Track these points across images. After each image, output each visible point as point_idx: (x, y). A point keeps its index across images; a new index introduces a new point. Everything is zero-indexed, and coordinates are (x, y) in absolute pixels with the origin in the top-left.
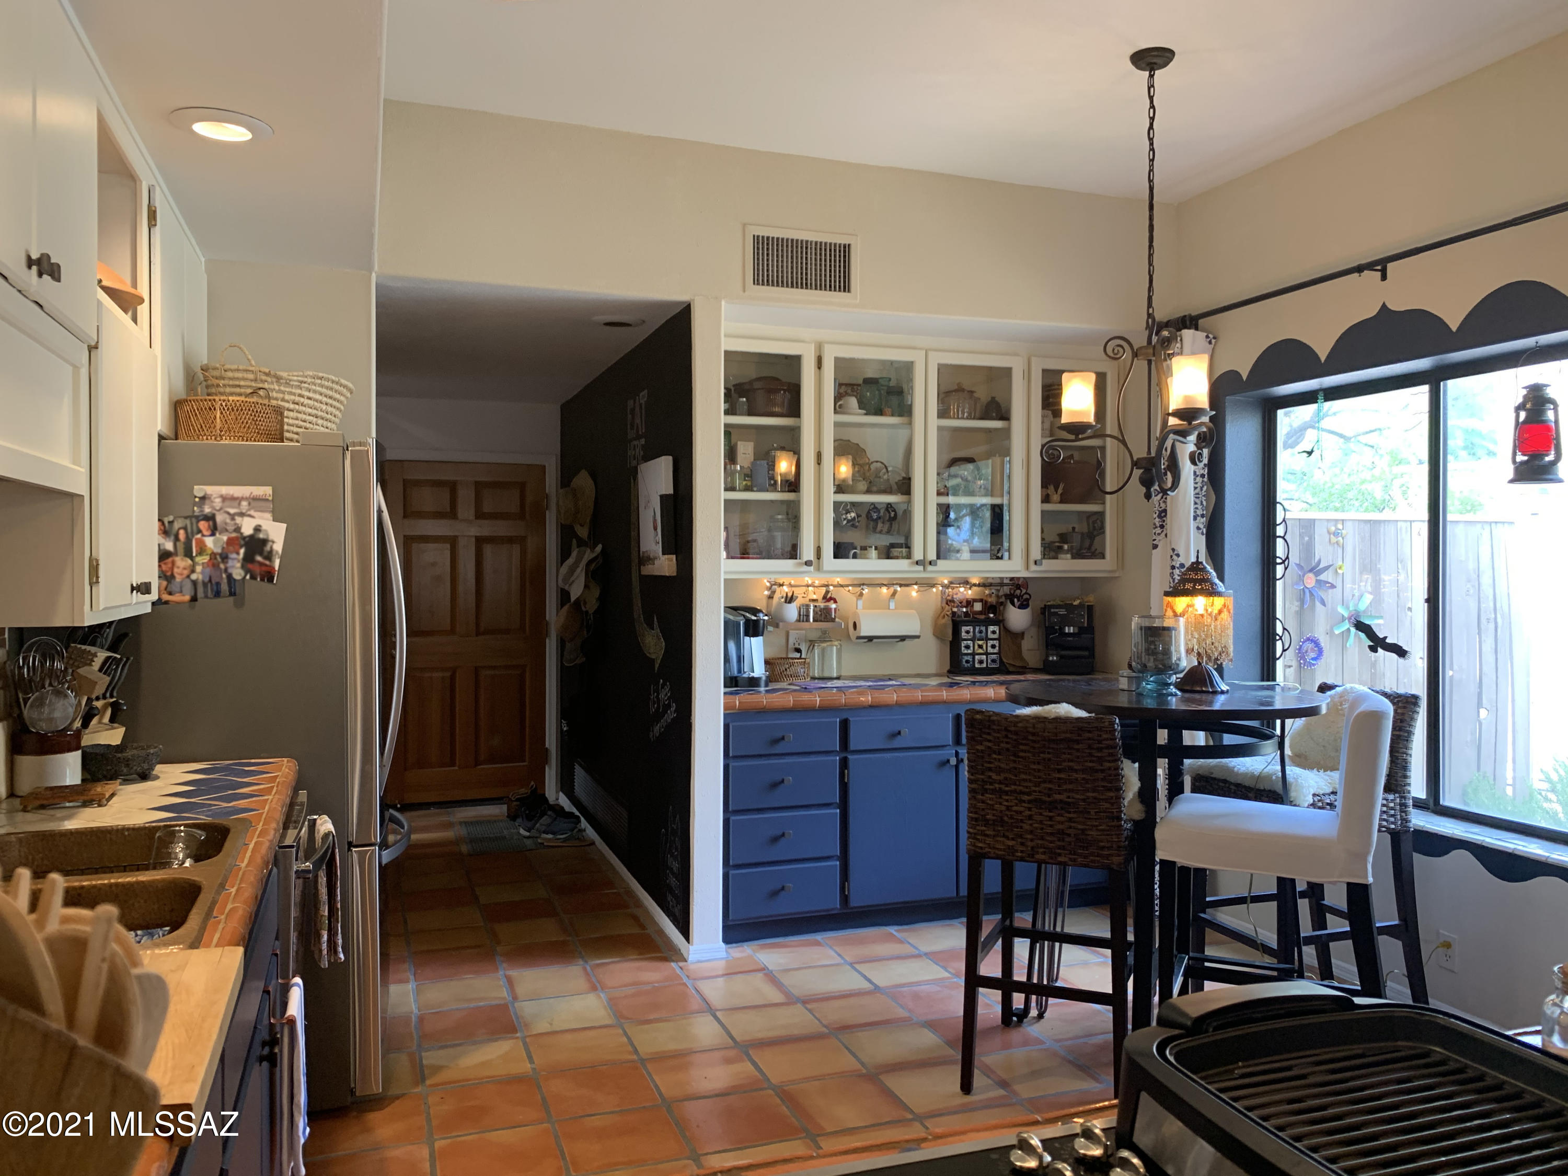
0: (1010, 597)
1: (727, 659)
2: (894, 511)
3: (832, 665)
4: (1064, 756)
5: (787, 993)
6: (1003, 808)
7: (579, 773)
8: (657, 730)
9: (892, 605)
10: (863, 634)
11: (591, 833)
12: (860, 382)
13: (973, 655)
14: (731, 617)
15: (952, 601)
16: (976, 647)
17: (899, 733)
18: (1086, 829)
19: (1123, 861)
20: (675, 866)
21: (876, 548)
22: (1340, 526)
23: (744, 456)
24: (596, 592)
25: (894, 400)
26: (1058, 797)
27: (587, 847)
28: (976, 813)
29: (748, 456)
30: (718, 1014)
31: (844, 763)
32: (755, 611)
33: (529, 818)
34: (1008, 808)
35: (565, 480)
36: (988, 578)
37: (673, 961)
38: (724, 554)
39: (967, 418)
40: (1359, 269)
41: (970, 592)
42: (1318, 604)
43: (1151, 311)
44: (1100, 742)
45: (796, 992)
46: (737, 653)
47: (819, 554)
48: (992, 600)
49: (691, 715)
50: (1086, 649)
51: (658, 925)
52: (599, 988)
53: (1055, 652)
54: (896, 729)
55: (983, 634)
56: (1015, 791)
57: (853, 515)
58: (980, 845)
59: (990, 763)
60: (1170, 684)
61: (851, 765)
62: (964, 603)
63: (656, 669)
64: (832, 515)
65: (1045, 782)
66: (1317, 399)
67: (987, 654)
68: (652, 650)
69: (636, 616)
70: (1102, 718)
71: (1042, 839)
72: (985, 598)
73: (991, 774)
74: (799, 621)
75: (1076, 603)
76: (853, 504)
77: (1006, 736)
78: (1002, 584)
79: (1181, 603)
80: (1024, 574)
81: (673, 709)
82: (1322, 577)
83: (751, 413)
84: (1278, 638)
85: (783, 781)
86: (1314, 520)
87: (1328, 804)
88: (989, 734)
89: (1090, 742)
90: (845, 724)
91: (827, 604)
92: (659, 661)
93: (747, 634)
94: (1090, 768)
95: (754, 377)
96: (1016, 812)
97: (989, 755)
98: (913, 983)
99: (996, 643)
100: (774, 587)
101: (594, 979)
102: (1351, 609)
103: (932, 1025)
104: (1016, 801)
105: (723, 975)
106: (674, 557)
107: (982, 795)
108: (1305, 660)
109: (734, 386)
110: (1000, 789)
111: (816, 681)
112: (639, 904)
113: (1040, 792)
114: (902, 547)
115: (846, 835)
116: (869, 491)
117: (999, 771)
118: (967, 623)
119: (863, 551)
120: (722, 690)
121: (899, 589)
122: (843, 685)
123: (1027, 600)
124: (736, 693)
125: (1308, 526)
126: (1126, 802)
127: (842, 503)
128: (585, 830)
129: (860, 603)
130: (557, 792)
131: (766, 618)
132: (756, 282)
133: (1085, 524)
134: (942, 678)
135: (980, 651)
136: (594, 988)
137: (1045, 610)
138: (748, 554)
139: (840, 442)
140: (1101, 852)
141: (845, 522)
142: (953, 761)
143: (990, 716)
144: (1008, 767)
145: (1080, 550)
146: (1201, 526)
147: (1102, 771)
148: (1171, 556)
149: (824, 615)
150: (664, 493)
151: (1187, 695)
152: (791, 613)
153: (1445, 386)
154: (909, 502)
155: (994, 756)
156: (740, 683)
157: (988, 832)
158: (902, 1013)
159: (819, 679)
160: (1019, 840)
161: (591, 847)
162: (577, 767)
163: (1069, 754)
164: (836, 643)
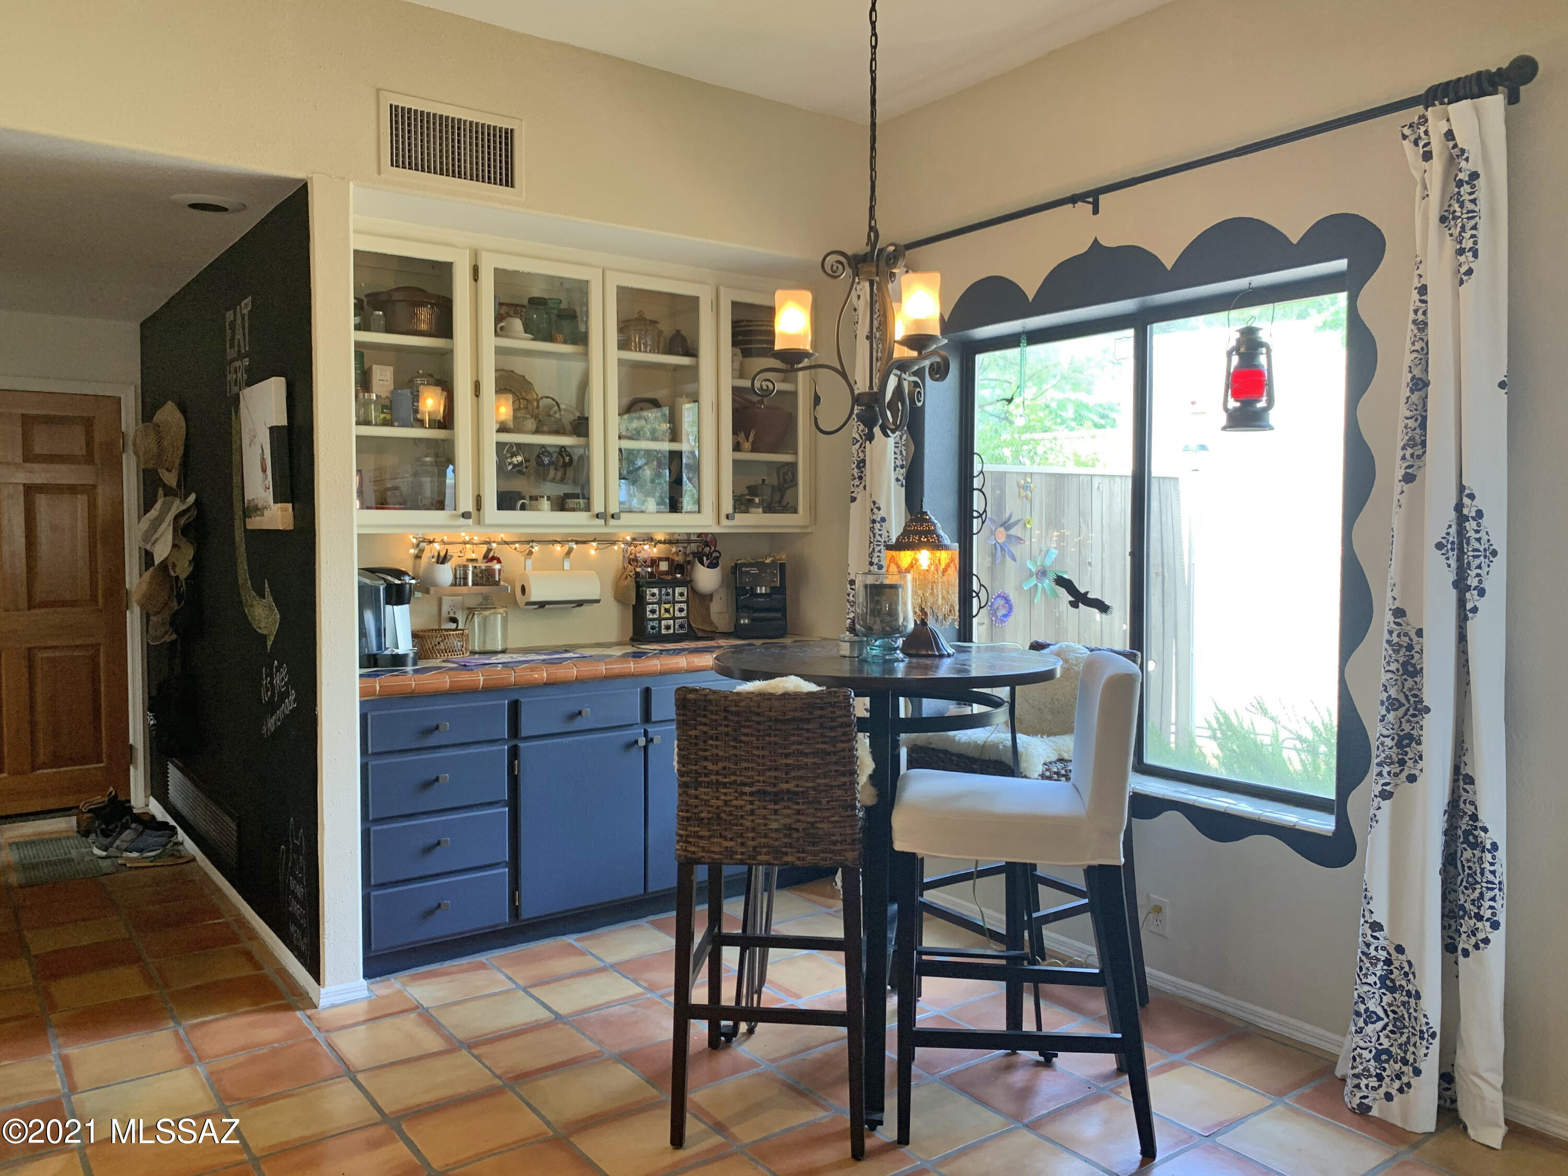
0: (699, 556)
1: (363, 633)
2: (569, 455)
3: (496, 636)
4: (793, 738)
5: (448, 1037)
6: (720, 803)
7: (174, 775)
8: (272, 723)
9: (567, 565)
10: (533, 599)
11: (190, 846)
12: (525, 302)
13: (660, 620)
14: (368, 581)
15: (636, 560)
16: (663, 611)
17: (580, 713)
18: (816, 822)
19: (857, 857)
20: (300, 890)
21: (549, 498)
22: (1029, 480)
23: (381, 383)
24: (189, 552)
25: (566, 325)
26: (784, 786)
27: (184, 866)
28: (687, 811)
29: (386, 383)
30: (361, 1077)
31: (514, 753)
32: (399, 574)
33: (105, 834)
34: (726, 803)
35: (148, 412)
36: (674, 534)
37: (299, 1009)
38: (357, 503)
39: (650, 352)
40: (1073, 199)
41: (655, 550)
42: (1008, 559)
43: (873, 223)
44: (833, 720)
45: (460, 1034)
46: (376, 625)
47: (478, 502)
48: (679, 559)
49: (316, 705)
50: (777, 610)
51: (279, 962)
52: (196, 1060)
53: (746, 615)
54: (577, 710)
55: (670, 597)
56: (735, 782)
57: (520, 458)
58: (693, 849)
59: (705, 750)
60: (896, 649)
61: (523, 754)
62: (649, 563)
63: (269, 647)
64: (495, 458)
65: (770, 770)
66: (1020, 342)
67: (674, 618)
68: (263, 625)
69: (241, 581)
70: (835, 692)
71: (766, 836)
72: (671, 557)
73: (705, 763)
74: (454, 584)
75: (768, 561)
76: (519, 446)
77: (726, 718)
78: (689, 541)
79: (906, 557)
80: (715, 529)
81: (292, 698)
82: (1013, 532)
83: (388, 330)
84: (974, 594)
85: (437, 779)
86: (1005, 473)
87: (1055, 773)
88: (705, 716)
89: (821, 720)
90: (515, 708)
91: (489, 564)
92: (272, 638)
93: (388, 602)
94: (822, 750)
95: (394, 287)
96: (736, 807)
97: (705, 742)
98: (601, 1005)
99: (684, 606)
100: (422, 544)
101: (188, 1047)
102: (1039, 564)
103: (627, 1058)
104: (736, 794)
105: (365, 1021)
106: (290, 505)
107: (696, 789)
108: (996, 617)
109: (367, 296)
110: (717, 780)
111: (477, 656)
112: (253, 935)
113: (764, 782)
114: (578, 498)
115: (517, 837)
116: (537, 431)
117: (716, 759)
118: (651, 585)
119: (533, 502)
120: (358, 671)
121: (575, 546)
122: (510, 660)
123: (717, 558)
124: (375, 675)
125: (1001, 477)
126: (859, 788)
127: (506, 444)
128: (182, 844)
129: (529, 563)
130: (146, 797)
131: (413, 582)
132: (395, 163)
133: (775, 475)
134: (626, 647)
135: (667, 615)
136: (189, 1061)
137: (736, 568)
138: (387, 504)
139: (502, 373)
140: (832, 847)
141: (510, 467)
142: (642, 741)
143: (706, 695)
144: (727, 755)
145: (771, 504)
146: (901, 478)
147: (835, 753)
148: (872, 510)
149: (486, 578)
150: (275, 424)
151: (914, 660)
152: (445, 574)
153: (1151, 330)
154: (587, 446)
155: (711, 742)
156: (380, 662)
157: (701, 834)
158: (590, 1046)
159: (480, 653)
160: (739, 840)
161: (192, 864)
162: (171, 767)
163: (798, 735)
164: (501, 610)
